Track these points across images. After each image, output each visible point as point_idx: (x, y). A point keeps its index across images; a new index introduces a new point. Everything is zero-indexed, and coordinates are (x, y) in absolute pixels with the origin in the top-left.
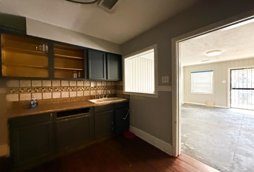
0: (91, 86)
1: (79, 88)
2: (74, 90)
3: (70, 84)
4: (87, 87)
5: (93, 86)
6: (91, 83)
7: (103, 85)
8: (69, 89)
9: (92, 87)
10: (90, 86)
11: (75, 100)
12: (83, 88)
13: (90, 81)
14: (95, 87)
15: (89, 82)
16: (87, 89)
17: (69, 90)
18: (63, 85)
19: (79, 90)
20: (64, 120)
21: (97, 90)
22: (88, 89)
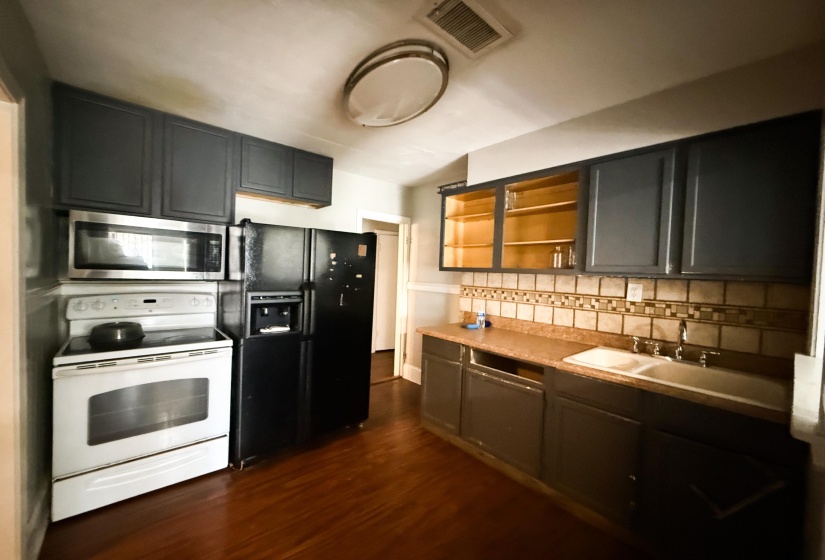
0: (630, 298)
1: (582, 300)
2: (566, 304)
3: (557, 285)
4: (610, 302)
5: (638, 298)
6: (630, 286)
7: (695, 298)
8: (553, 298)
9: (633, 303)
10: (625, 297)
11: (564, 336)
12: (597, 300)
13: (627, 279)
14: (648, 305)
15: (622, 282)
16: (610, 308)
17: (553, 303)
18: (540, 287)
19: (581, 306)
20: (479, 373)
21: (659, 317)
22: (614, 309)
